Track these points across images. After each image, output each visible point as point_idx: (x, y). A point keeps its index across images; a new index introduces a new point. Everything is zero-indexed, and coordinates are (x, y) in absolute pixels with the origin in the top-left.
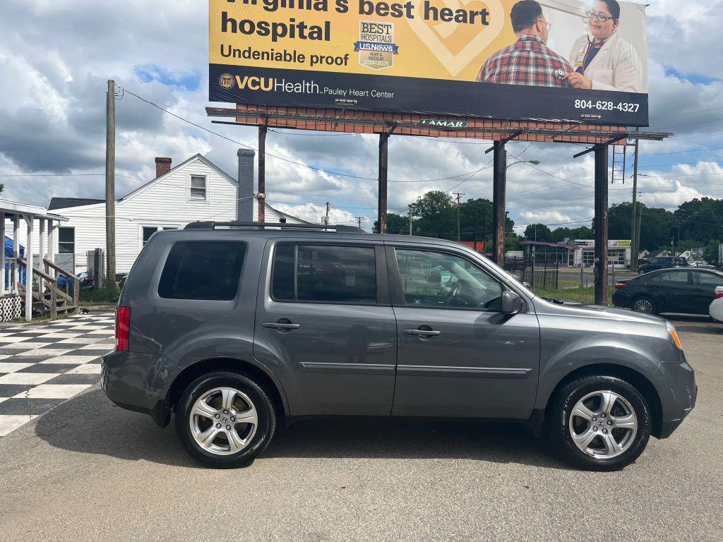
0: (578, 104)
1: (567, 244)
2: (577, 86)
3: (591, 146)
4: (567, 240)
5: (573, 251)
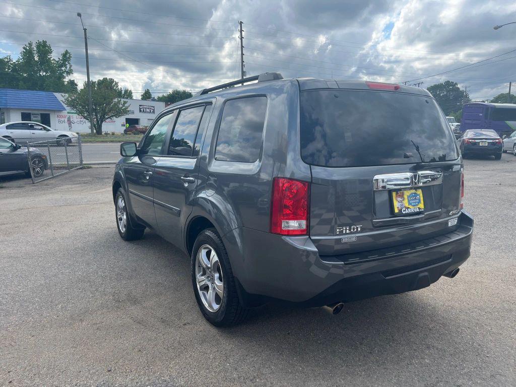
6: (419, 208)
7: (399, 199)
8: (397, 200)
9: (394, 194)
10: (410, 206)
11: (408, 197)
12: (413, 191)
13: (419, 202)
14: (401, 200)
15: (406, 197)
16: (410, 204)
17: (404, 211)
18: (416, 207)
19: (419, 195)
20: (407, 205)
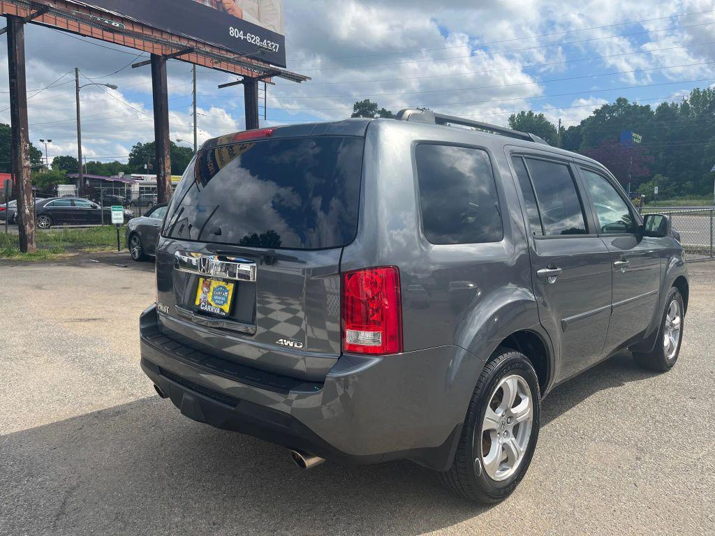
0: (233, 32)
1: (122, 178)
2: (230, 12)
3: (241, 78)
4: (121, 174)
5: (130, 186)
6: (222, 310)
7: (205, 289)
8: (202, 289)
9: (201, 280)
10: (212, 303)
11: (215, 289)
12: (223, 284)
13: (225, 302)
14: (207, 290)
15: (212, 288)
16: (213, 300)
17: (203, 306)
18: (219, 306)
19: (227, 291)
20: (210, 300)
